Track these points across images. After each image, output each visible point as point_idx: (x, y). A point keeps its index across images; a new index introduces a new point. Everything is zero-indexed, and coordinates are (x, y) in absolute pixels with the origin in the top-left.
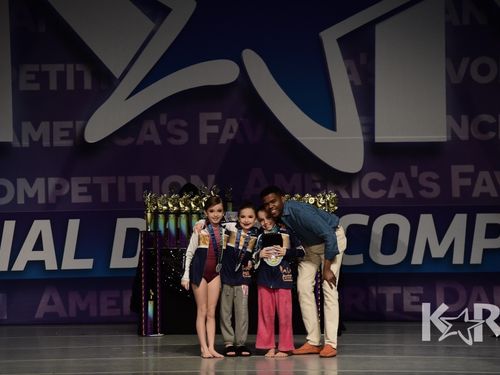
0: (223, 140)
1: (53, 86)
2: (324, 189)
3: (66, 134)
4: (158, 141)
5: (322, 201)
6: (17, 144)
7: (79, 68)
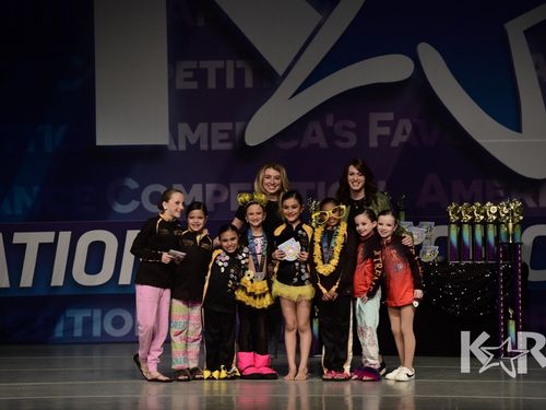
0: (395, 143)
1: (212, 84)
2: (508, 197)
3: (225, 136)
4: (323, 144)
5: (505, 210)
6: (173, 148)
7: (240, 64)
